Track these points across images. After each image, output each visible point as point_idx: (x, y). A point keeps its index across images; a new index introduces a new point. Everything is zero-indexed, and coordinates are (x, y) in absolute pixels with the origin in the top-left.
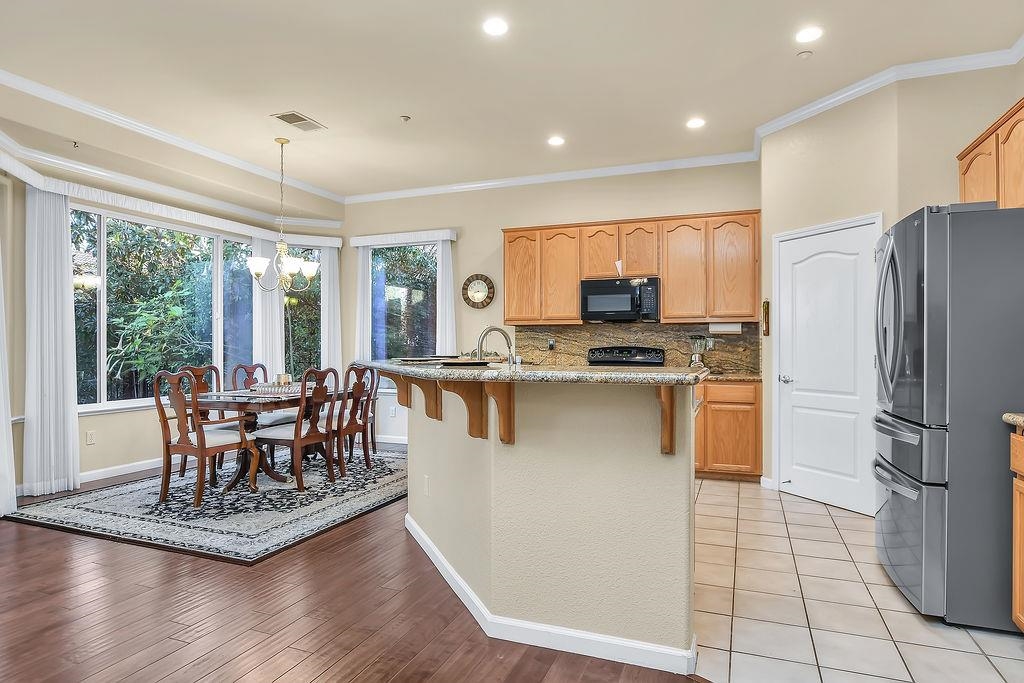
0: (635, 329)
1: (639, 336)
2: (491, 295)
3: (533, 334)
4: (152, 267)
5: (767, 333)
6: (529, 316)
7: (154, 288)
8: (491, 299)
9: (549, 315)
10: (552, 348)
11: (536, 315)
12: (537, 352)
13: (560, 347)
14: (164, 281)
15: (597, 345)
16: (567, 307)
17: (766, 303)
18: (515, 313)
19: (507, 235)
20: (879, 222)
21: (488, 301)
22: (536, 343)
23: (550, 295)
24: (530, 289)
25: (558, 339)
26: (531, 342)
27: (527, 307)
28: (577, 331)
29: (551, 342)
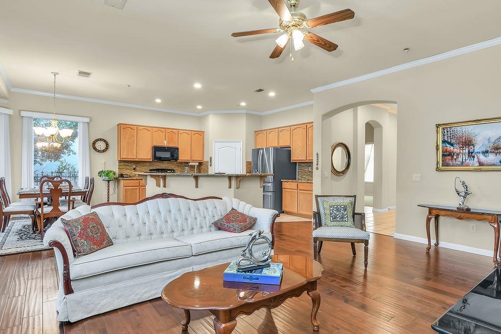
1: (166, 165)
2: (107, 148)
3: (127, 164)
5: (211, 166)
6: (131, 157)
10: (134, 169)
12: (128, 171)
13: (137, 168)
15: (152, 168)
16: (147, 155)
17: (211, 158)
18: (125, 156)
19: (122, 126)
20: (241, 142)
21: (106, 150)
22: (128, 167)
23: (140, 150)
24: (132, 147)
25: (137, 166)
26: (125, 167)
27: (131, 154)
28: (144, 163)
29: (134, 167)
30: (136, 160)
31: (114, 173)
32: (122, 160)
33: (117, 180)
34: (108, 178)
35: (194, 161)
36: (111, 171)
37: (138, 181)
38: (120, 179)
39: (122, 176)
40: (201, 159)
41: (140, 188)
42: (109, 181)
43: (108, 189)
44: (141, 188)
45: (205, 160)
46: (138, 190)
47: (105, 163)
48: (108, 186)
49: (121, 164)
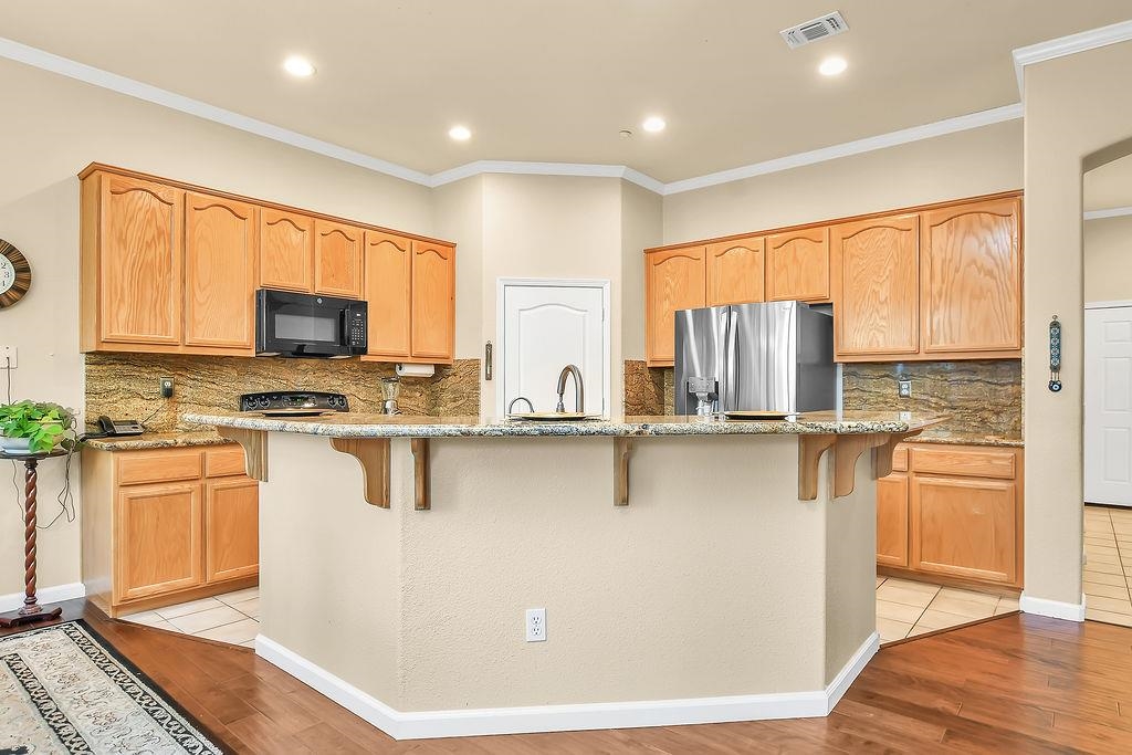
0: (303, 367)
1: (310, 377)
2: (22, 285)
3: (126, 369)
5: (489, 378)
8: (23, 292)
9: (199, 337)
10: (169, 393)
11: (172, 336)
12: (137, 403)
13: (182, 391)
15: (249, 389)
17: (489, 346)
18: (124, 328)
19: (107, 179)
20: (607, 287)
21: (13, 295)
22: (135, 386)
23: (201, 305)
24: (158, 287)
25: (181, 379)
26: (122, 384)
27: (153, 320)
28: (216, 367)
29: (168, 384)
30: (180, 350)
31: (65, 419)
32: (106, 348)
33: (78, 452)
34: (25, 442)
35: (420, 360)
36: (43, 409)
37: (196, 453)
38: (95, 450)
39: (105, 428)
40: (444, 352)
41: (203, 488)
42: (32, 462)
43: (31, 503)
44: (211, 485)
45: (462, 353)
46: (194, 501)
47: (13, 365)
48: (31, 487)
49: (99, 368)
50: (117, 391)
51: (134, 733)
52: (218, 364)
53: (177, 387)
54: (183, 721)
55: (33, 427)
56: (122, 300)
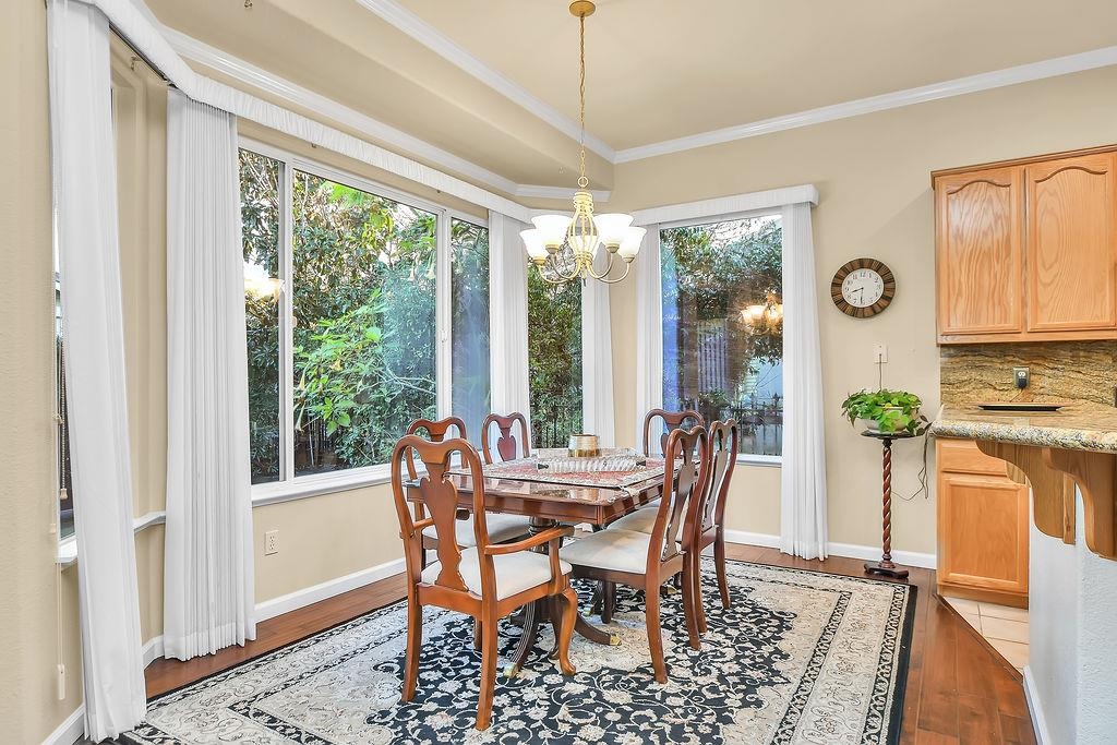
2: (888, 294)
4: (333, 281)
6: (991, 326)
7: (335, 307)
9: (1044, 322)
10: (1023, 384)
11: (1011, 325)
12: (989, 393)
13: (1047, 383)
14: (349, 297)
18: (963, 323)
19: (943, 181)
21: (883, 303)
22: (987, 377)
23: (1046, 285)
24: (995, 276)
25: (1037, 369)
26: (974, 374)
27: (990, 310)
28: (1082, 354)
29: (1022, 375)
30: (1023, 338)
42: (887, 442)
43: (887, 474)
47: (884, 360)
48: (887, 461)
49: (953, 360)
50: (969, 381)
51: (849, 688)
52: (1085, 350)
53: (1033, 377)
54: (890, 702)
55: (878, 411)
56: (960, 294)
